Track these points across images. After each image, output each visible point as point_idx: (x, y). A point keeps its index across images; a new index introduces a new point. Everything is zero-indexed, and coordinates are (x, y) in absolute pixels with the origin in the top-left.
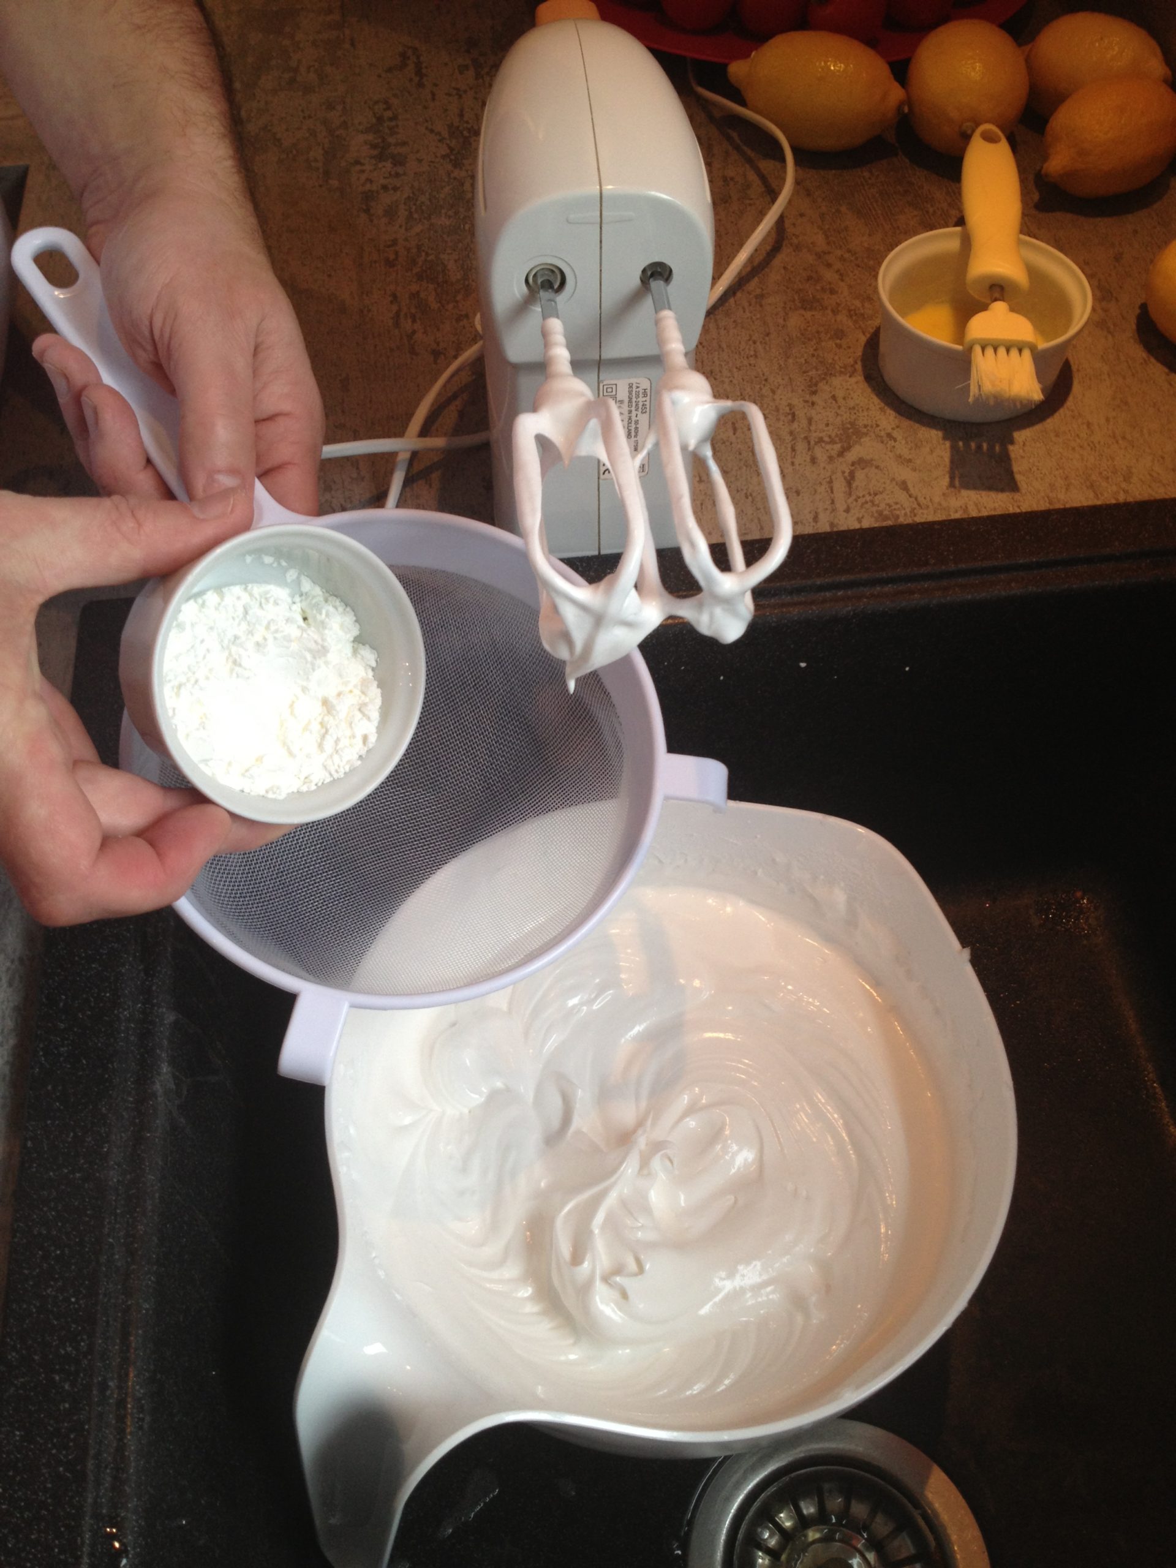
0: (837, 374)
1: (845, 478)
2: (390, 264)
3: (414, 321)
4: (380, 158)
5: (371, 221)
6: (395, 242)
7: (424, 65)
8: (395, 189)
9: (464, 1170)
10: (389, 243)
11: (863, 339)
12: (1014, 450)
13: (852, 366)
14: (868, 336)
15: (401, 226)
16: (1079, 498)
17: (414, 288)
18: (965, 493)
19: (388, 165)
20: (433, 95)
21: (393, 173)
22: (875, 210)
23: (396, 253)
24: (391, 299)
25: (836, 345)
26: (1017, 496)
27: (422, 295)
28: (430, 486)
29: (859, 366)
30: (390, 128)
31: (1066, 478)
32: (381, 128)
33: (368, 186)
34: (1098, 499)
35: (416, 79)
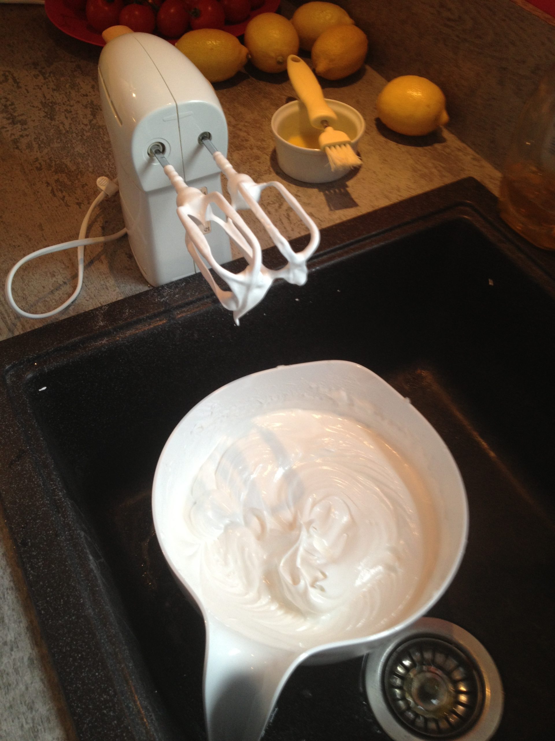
0: (263, 174)
1: (286, 217)
2: (40, 169)
3: (62, 192)
4: (14, 123)
5: (22, 152)
6: (37, 159)
7: (17, 78)
8: (27, 135)
9: (226, 563)
10: (35, 160)
11: (268, 158)
12: (349, 190)
13: (268, 170)
14: (270, 155)
15: (37, 152)
16: (383, 203)
17: (56, 177)
18: (337, 212)
19: (19, 126)
20: (27, 90)
21: (23, 129)
22: (250, 103)
23: (40, 164)
24: (46, 185)
25: (258, 162)
26: (358, 208)
27: (61, 180)
28: (102, 262)
29: (272, 170)
30: (12, 109)
31: (375, 196)
32: (8, 110)
33: (13, 137)
34: (391, 201)
35: (15, 85)
